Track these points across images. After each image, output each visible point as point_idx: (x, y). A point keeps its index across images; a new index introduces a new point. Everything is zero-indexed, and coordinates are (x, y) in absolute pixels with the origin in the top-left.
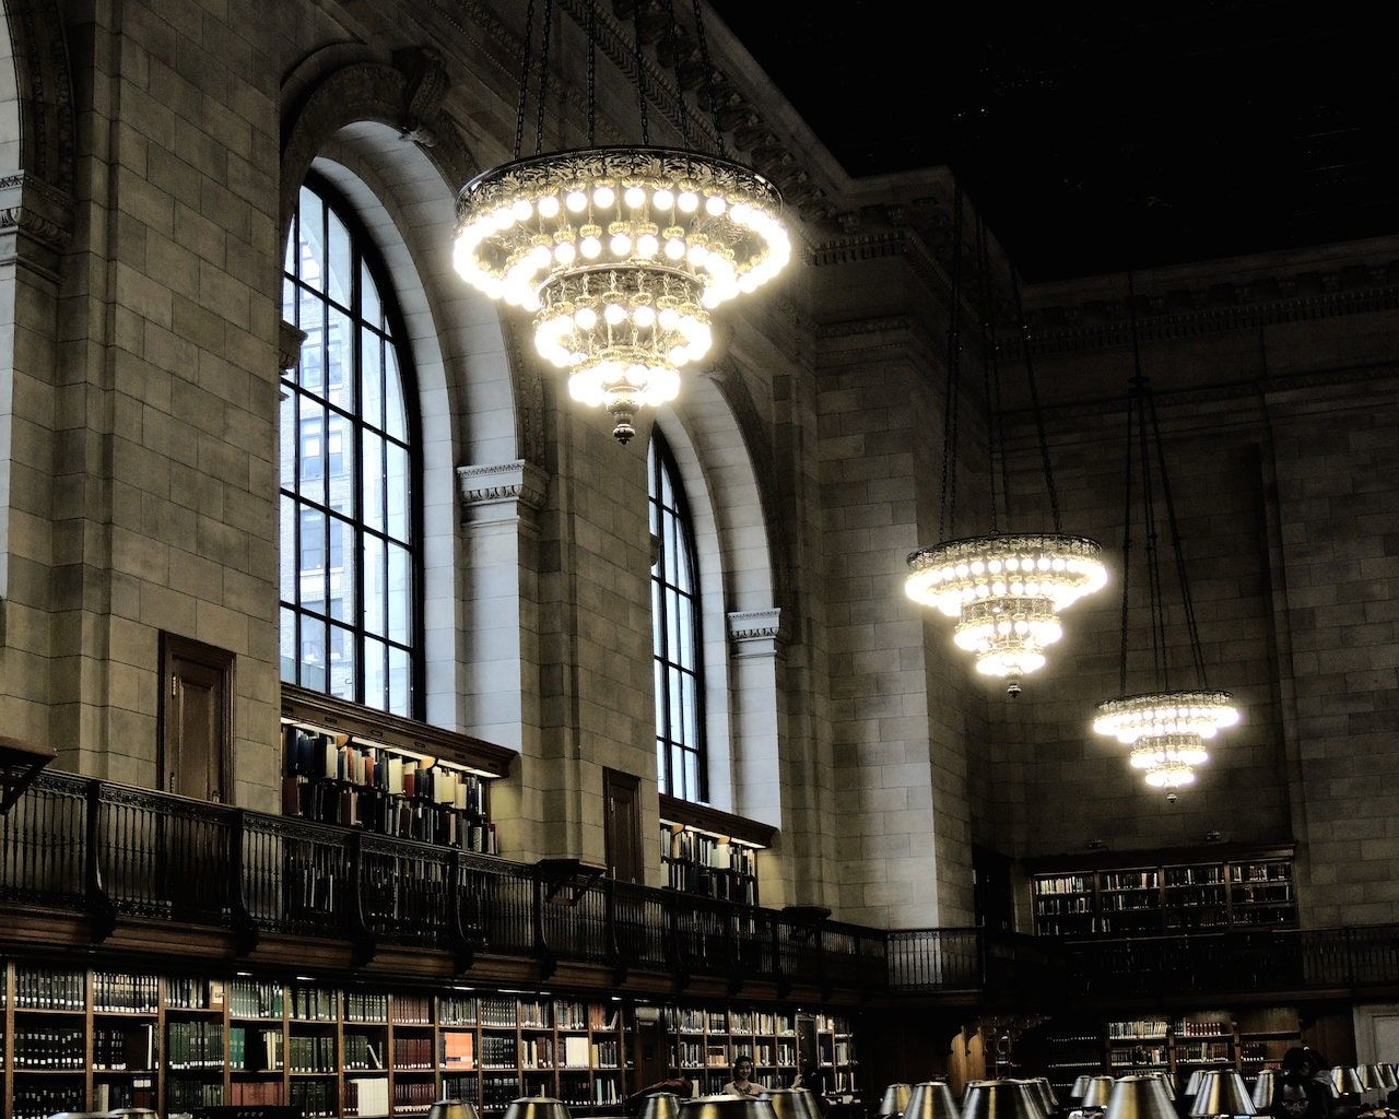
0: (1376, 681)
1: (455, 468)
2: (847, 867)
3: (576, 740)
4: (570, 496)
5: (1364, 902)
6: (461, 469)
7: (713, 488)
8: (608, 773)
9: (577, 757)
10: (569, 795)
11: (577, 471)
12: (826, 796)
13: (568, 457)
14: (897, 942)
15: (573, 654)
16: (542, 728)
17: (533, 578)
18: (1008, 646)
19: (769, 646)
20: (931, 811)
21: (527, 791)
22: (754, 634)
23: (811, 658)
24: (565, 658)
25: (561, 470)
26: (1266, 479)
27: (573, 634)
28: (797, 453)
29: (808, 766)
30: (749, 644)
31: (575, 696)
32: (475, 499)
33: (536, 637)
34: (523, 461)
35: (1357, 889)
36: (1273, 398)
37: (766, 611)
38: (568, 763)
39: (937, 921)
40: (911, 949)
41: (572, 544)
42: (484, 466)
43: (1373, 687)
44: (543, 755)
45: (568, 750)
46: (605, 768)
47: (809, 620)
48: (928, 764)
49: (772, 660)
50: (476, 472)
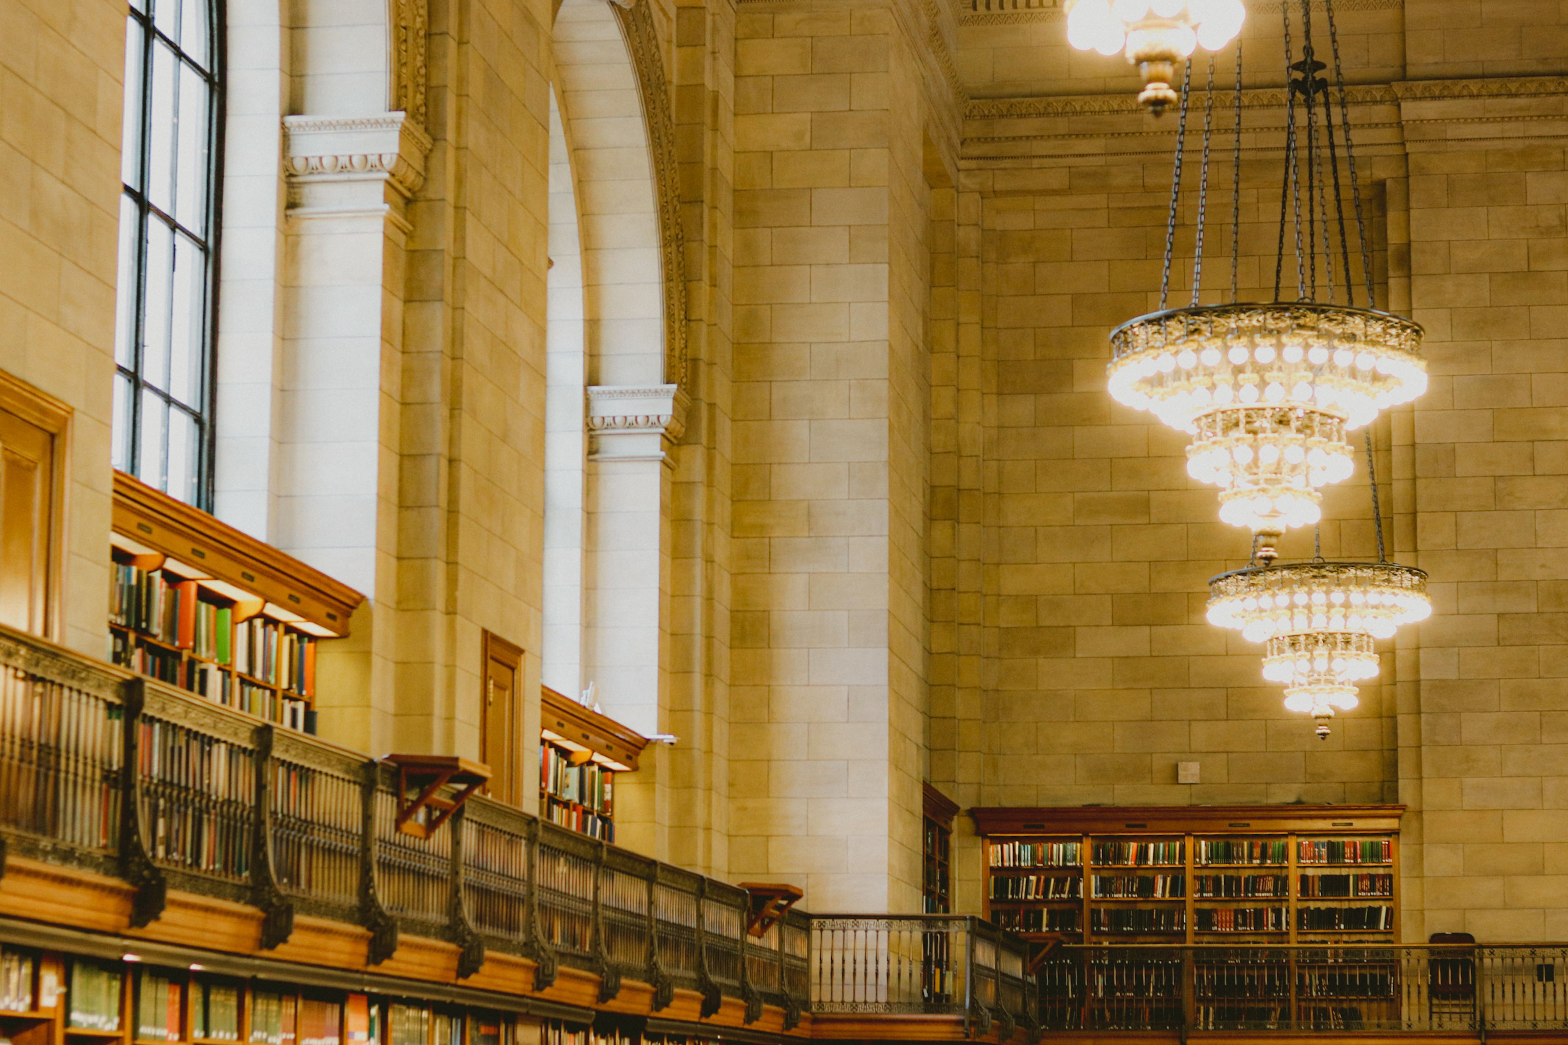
0: (1543, 566)
1: (282, 116)
2: (745, 809)
3: (452, 582)
4: (460, 181)
5: (1506, 907)
6: (291, 120)
7: (580, 181)
8: (489, 638)
9: (451, 611)
10: (439, 673)
11: (470, 140)
12: (721, 690)
13: (459, 113)
14: (827, 934)
15: (453, 441)
16: (399, 558)
17: (398, 306)
18: (1263, 485)
19: (653, 446)
20: (884, 729)
21: (377, 661)
22: (630, 424)
23: (710, 466)
24: (440, 446)
25: (450, 135)
26: (1394, 237)
27: (454, 408)
28: (708, 136)
29: (699, 642)
30: (609, 439)
31: (452, 511)
32: (313, 171)
33: (397, 406)
34: (402, 114)
35: (1495, 885)
36: (1410, 110)
37: (653, 388)
38: (438, 619)
39: (886, 902)
40: (838, 944)
41: (459, 258)
42: (333, 118)
43: (1538, 574)
44: (399, 603)
45: (440, 600)
46: (485, 632)
47: (712, 406)
48: (885, 652)
49: (657, 467)
50: (320, 126)
